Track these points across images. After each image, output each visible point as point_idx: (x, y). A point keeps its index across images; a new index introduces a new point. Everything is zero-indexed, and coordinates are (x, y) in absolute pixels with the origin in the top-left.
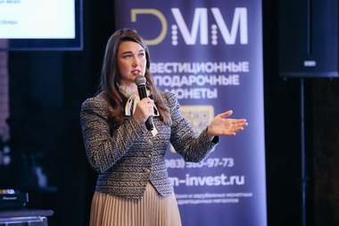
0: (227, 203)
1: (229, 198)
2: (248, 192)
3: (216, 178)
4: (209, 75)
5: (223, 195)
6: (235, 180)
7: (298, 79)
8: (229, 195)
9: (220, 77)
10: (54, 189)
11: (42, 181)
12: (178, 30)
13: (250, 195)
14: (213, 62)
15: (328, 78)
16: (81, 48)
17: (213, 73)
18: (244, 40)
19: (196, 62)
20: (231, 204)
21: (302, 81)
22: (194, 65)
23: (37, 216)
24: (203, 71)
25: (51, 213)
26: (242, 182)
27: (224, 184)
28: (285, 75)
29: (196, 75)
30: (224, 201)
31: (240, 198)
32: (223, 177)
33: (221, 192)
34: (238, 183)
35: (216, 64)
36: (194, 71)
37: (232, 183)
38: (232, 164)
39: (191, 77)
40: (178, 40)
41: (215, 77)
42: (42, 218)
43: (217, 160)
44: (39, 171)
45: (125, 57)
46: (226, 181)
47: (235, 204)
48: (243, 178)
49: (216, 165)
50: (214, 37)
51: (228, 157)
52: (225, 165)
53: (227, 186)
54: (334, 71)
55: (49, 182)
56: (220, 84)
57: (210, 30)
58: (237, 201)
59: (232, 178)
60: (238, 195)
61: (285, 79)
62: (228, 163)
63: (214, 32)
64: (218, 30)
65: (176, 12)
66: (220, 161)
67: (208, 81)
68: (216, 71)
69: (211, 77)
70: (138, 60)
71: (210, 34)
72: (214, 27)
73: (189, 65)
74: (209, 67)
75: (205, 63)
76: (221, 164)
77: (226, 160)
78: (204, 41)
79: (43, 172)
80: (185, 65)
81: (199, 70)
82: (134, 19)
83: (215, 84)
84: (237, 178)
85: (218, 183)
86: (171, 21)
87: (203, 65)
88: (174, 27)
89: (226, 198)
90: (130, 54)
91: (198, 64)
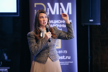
0: (65, 65)
1: (66, 63)
2: (71, 61)
3: (62, 57)
4: (59, 24)
5: (64, 62)
6: (67, 58)
7: (88, 25)
8: (65, 62)
9: (63, 25)
10: (10, 60)
11: (6, 58)
12: (49, 10)
13: (72, 62)
14: (61, 20)
15: (97, 25)
16: (19, 16)
17: (61, 24)
18: (70, 13)
19: (55, 20)
20: (66, 65)
21: (89, 26)
22: (54, 21)
23: (4, 69)
24: (57, 23)
25: (9, 68)
26: (70, 58)
27: (64, 59)
28: (83, 24)
29: (55, 24)
30: (64, 64)
31: (69, 63)
32: (64, 57)
33: (63, 61)
34: (68, 58)
35: (61, 21)
36: (54, 23)
37: (66, 58)
38: (66, 52)
39: (53, 25)
40: (49, 13)
41: (61, 25)
42: (6, 70)
43: (62, 51)
44: (5, 55)
45: (41, 18)
46: (65, 58)
47: (67, 65)
48: (70, 57)
49: (61, 53)
50: (61, 12)
51: (65, 50)
52: (64, 53)
53: (65, 59)
54: (99, 23)
55: (8, 58)
56: (63, 27)
57: (59, 10)
58: (68, 64)
59: (67, 57)
60: (68, 62)
61: (83, 25)
62: (65, 52)
63: (61, 10)
64: (62, 10)
65: (49, 4)
66: (63, 51)
67: (59, 26)
68: (61, 23)
69: (60, 25)
70: (45, 19)
71: (59, 11)
72: (61, 9)
73: (53, 21)
74: (59, 22)
75: (58, 20)
76: (63, 52)
77: (65, 51)
78: (58, 13)
79: (6, 55)
80: (52, 21)
81: (56, 22)
82: (35, 6)
83: (61, 27)
84: (68, 57)
85: (62, 59)
86: (47, 7)
87: (57, 21)
88: (48, 9)
89: (65, 63)
90: (43, 17)
91: (56, 21)
